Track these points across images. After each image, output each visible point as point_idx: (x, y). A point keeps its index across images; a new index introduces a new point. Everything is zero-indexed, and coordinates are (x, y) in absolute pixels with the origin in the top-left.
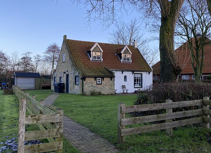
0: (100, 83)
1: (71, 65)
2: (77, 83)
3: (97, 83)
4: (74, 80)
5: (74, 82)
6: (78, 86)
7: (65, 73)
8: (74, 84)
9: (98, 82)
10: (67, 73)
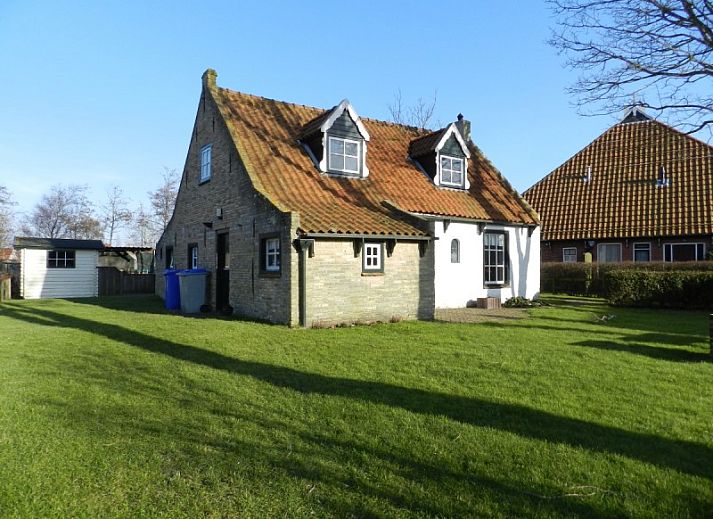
0: (378, 267)
1: (241, 189)
2: (269, 268)
3: (367, 267)
4: (258, 253)
5: (257, 264)
6: (275, 281)
7: (209, 225)
8: (257, 271)
9: (369, 263)
10: (219, 226)
